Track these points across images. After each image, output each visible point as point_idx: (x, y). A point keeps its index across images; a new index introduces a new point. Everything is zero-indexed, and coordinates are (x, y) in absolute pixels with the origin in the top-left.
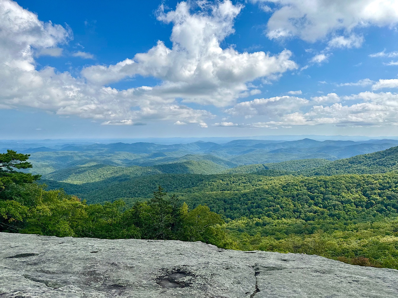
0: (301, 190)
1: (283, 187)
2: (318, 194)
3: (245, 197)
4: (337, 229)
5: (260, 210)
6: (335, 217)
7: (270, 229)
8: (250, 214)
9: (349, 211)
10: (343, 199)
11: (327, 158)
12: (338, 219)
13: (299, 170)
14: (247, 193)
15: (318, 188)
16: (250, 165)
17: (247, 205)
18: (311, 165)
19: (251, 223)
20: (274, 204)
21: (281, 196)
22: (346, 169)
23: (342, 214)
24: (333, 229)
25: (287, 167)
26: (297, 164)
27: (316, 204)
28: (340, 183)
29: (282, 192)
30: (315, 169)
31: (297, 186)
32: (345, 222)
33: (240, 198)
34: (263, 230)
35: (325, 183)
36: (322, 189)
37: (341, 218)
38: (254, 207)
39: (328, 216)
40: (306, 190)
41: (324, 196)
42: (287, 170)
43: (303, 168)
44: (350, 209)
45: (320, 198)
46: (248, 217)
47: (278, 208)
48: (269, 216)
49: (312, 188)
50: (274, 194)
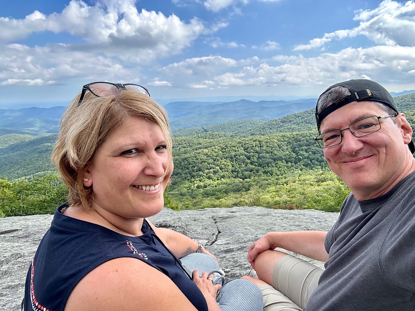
0: (238, 151)
1: (222, 149)
2: (253, 153)
3: (186, 161)
4: (270, 185)
5: (201, 173)
6: (268, 173)
7: (211, 190)
8: (191, 178)
9: (280, 167)
10: (275, 157)
11: (262, 118)
12: (271, 175)
13: (237, 132)
14: (188, 158)
15: (253, 148)
16: (190, 129)
17: (188, 169)
18: (247, 126)
19: (193, 186)
20: (214, 166)
21: (220, 158)
22: (278, 128)
23: (274, 170)
24: (266, 185)
25: (225, 128)
26: (234, 125)
27: (252, 163)
28: (272, 141)
29: (221, 154)
30: (251, 130)
31: (235, 147)
32: (277, 177)
33: (181, 163)
34: (204, 192)
35: (259, 143)
36: (257, 149)
37: (274, 174)
38: (195, 171)
39: (262, 174)
40: (242, 151)
41: (259, 155)
42: (225, 131)
43: (240, 129)
44: (281, 166)
45: (255, 157)
46: (189, 181)
47: (218, 169)
48: (209, 178)
49: (248, 148)
50: (214, 156)
